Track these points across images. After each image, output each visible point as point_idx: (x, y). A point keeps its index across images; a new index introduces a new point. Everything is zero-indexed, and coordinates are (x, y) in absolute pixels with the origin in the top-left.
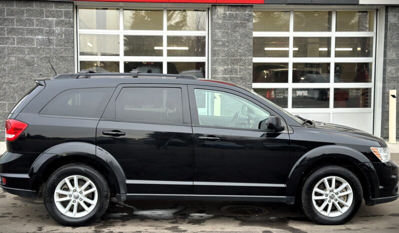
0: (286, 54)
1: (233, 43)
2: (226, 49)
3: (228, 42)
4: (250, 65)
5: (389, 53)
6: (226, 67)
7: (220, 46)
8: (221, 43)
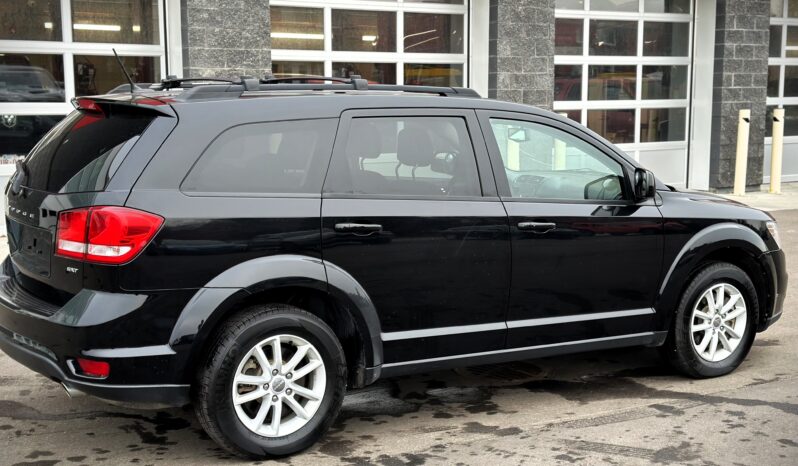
0: (318, 46)
1: (231, 17)
2: (217, 30)
3: (220, 13)
4: (266, 65)
5: (500, 47)
6: (219, 69)
7: (204, 21)
8: (206, 16)
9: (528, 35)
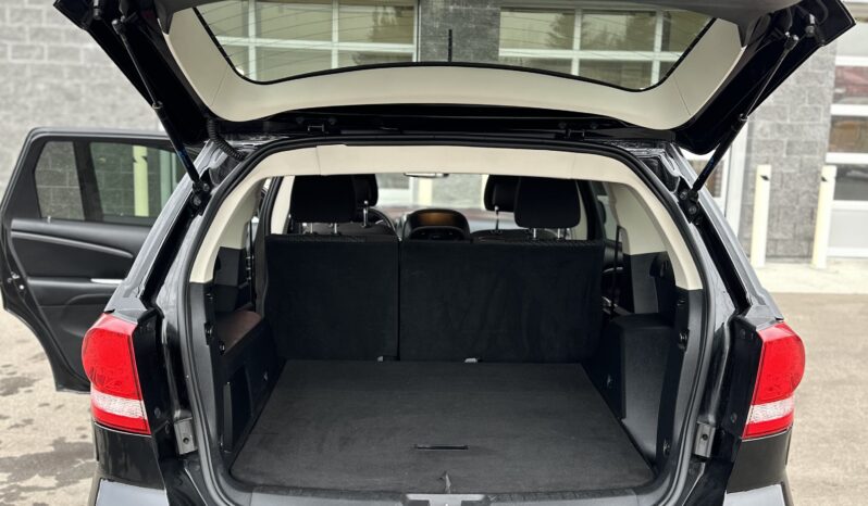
9: (798, 82)
